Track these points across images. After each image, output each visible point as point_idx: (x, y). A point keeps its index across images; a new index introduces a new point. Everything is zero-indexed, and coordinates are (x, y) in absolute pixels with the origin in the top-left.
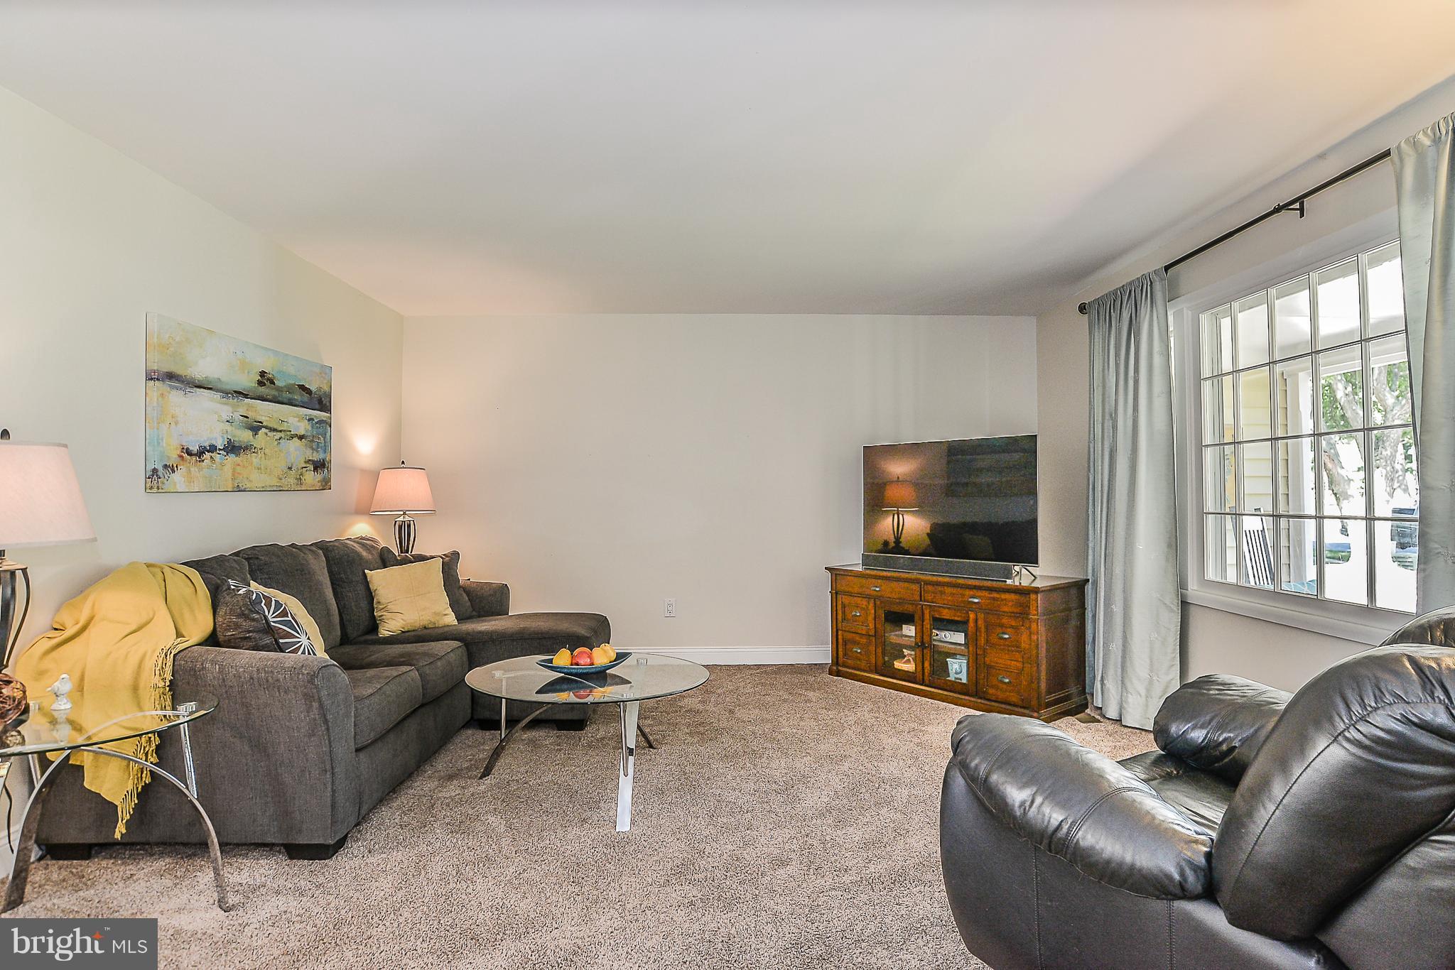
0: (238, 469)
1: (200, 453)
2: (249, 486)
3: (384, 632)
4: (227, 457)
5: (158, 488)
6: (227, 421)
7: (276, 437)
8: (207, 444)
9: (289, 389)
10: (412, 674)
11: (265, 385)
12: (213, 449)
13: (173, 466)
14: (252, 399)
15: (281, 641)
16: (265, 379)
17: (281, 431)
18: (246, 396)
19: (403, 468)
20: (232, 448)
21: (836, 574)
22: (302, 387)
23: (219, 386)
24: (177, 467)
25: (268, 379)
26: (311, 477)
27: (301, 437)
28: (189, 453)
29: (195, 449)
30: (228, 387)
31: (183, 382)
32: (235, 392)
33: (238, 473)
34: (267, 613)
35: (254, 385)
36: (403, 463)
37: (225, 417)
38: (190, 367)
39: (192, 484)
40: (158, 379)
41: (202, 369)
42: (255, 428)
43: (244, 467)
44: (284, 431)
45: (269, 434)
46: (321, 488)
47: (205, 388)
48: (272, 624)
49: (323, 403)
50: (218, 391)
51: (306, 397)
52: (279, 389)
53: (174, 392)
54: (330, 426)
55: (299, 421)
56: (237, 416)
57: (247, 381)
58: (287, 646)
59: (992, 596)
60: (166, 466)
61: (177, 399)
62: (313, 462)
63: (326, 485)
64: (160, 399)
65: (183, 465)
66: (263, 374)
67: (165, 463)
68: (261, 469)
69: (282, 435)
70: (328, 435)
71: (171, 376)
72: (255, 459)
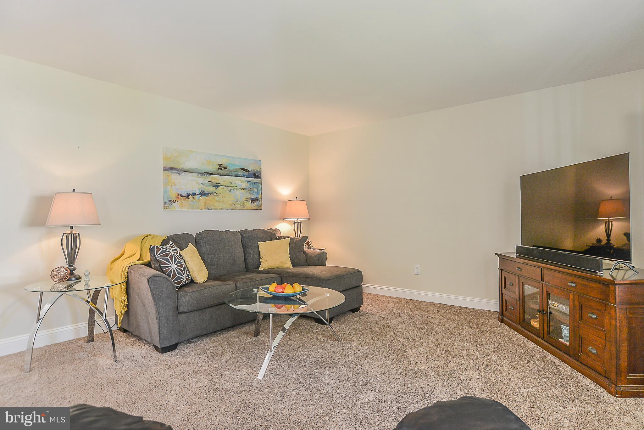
0: (208, 202)
1: (188, 196)
2: (213, 208)
3: (261, 269)
4: (202, 197)
5: (166, 208)
6: (201, 184)
7: (228, 189)
8: (191, 193)
9: (236, 170)
10: (232, 285)
11: (221, 169)
12: (194, 194)
13: (173, 201)
14: (214, 175)
15: (162, 265)
16: (220, 167)
17: (231, 187)
18: (211, 174)
19: (296, 200)
20: (203, 194)
21: (502, 258)
22: (244, 169)
23: (197, 171)
24: (175, 201)
25: (223, 167)
26: (249, 204)
27: (243, 189)
28: (181, 196)
29: (185, 194)
30: (201, 172)
31: (178, 170)
32: (205, 173)
33: (207, 203)
34: (156, 254)
35: (215, 170)
36: (296, 198)
37: (200, 182)
38: (181, 165)
39: (183, 207)
40: (165, 170)
41: (187, 165)
42: (217, 186)
43: (210, 200)
44: (233, 187)
45: (225, 188)
46: (256, 209)
47: (189, 172)
48: (157, 258)
49: (257, 175)
50: (196, 173)
51: (246, 173)
52: (229, 171)
53: (174, 174)
54: (261, 184)
55: (242, 183)
56: (206, 182)
57: (213, 168)
58: (163, 267)
59: (583, 282)
60: (170, 201)
61: (175, 177)
62: (251, 199)
63: (259, 208)
64: (167, 177)
65: (179, 200)
66: (220, 165)
67: (170, 200)
68: (220, 201)
69: (232, 188)
70: (260, 188)
71: (172, 169)
72: (216, 198)
